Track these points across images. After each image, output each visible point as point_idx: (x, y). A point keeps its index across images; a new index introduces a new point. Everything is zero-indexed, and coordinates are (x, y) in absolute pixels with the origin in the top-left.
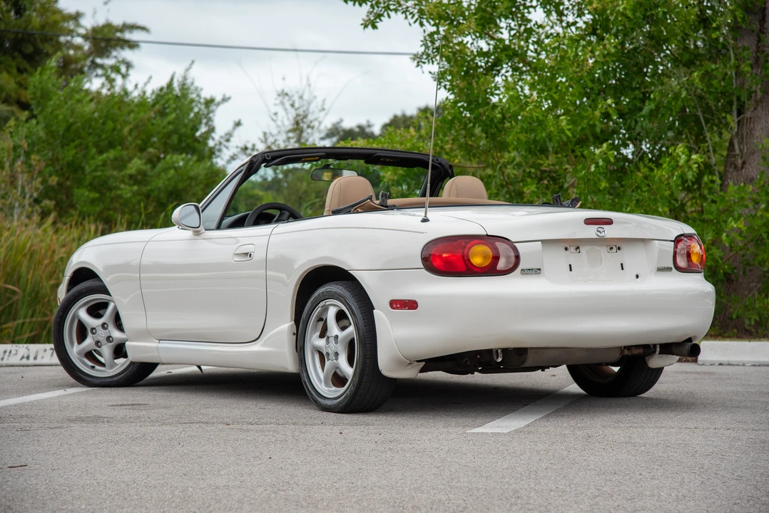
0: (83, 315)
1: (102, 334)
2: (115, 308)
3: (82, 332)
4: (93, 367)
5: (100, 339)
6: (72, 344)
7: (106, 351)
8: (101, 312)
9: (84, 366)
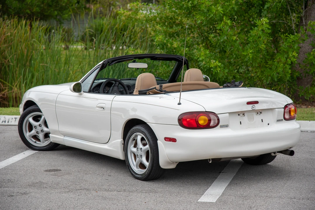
0: (31, 120)
1: (39, 129)
2: (44, 118)
3: (31, 127)
4: (35, 142)
5: (38, 131)
6: (26, 132)
7: (41, 136)
8: (39, 119)
9: (32, 141)
